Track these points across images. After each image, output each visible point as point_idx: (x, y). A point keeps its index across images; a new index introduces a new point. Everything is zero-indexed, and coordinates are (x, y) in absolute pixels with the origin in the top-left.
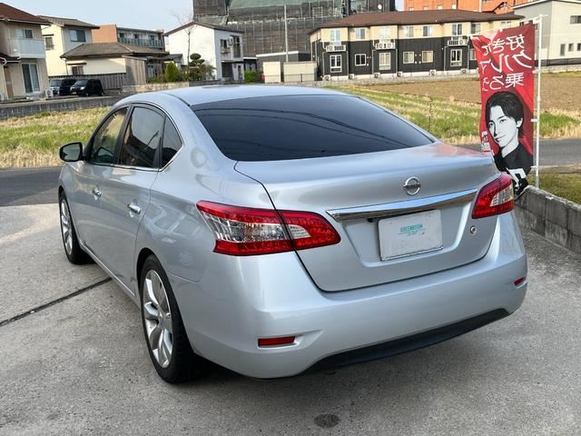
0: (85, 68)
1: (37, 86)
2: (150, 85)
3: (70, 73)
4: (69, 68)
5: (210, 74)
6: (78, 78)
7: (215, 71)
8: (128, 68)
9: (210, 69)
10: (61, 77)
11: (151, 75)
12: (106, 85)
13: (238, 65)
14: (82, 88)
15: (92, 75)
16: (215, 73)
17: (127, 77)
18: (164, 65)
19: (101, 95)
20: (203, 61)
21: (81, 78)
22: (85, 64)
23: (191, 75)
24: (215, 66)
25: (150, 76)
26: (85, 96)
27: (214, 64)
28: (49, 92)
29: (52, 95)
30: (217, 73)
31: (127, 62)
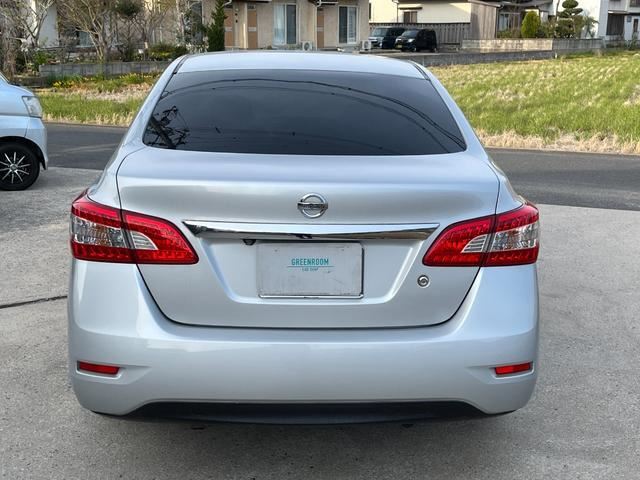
0: (419, 13)
1: (354, 35)
2: (499, 41)
3: (401, 20)
4: (401, 12)
5: (588, 30)
6: (409, 27)
7: (596, 25)
8: (474, 17)
9: (589, 22)
10: (389, 24)
11: (503, 26)
12: (441, 37)
13: (633, 18)
14: (411, 40)
15: (426, 24)
16: (595, 29)
17: (471, 28)
18: (523, 14)
19: (432, 51)
20: (581, 10)
21: (413, 27)
22: (420, 8)
23: (558, 30)
24: (597, 19)
25: (501, 29)
26: (412, 51)
27: (595, 15)
28: (367, 43)
29: (370, 46)
30: (598, 30)
31: (474, 9)
